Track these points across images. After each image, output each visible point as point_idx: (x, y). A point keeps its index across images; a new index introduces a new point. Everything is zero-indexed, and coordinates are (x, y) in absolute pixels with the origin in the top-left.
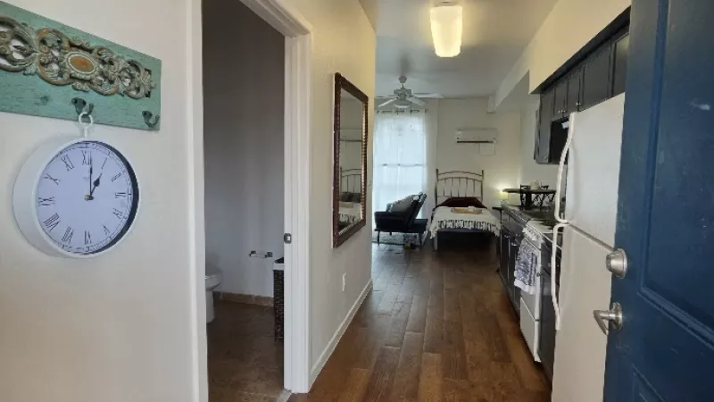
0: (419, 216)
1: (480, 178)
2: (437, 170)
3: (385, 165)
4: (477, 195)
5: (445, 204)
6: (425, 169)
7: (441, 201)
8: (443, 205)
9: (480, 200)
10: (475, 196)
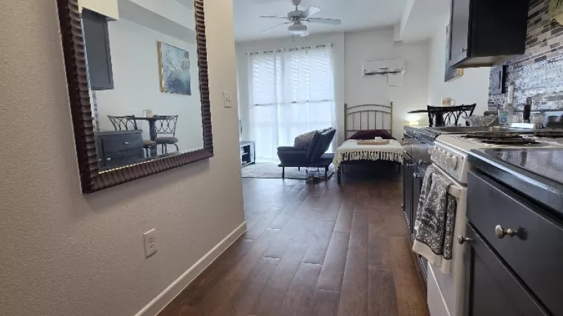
0: (330, 151)
1: (389, 111)
2: (346, 105)
3: (294, 102)
4: (387, 127)
5: (354, 137)
6: (334, 104)
7: (350, 134)
8: (352, 138)
9: (389, 132)
10: (385, 128)
